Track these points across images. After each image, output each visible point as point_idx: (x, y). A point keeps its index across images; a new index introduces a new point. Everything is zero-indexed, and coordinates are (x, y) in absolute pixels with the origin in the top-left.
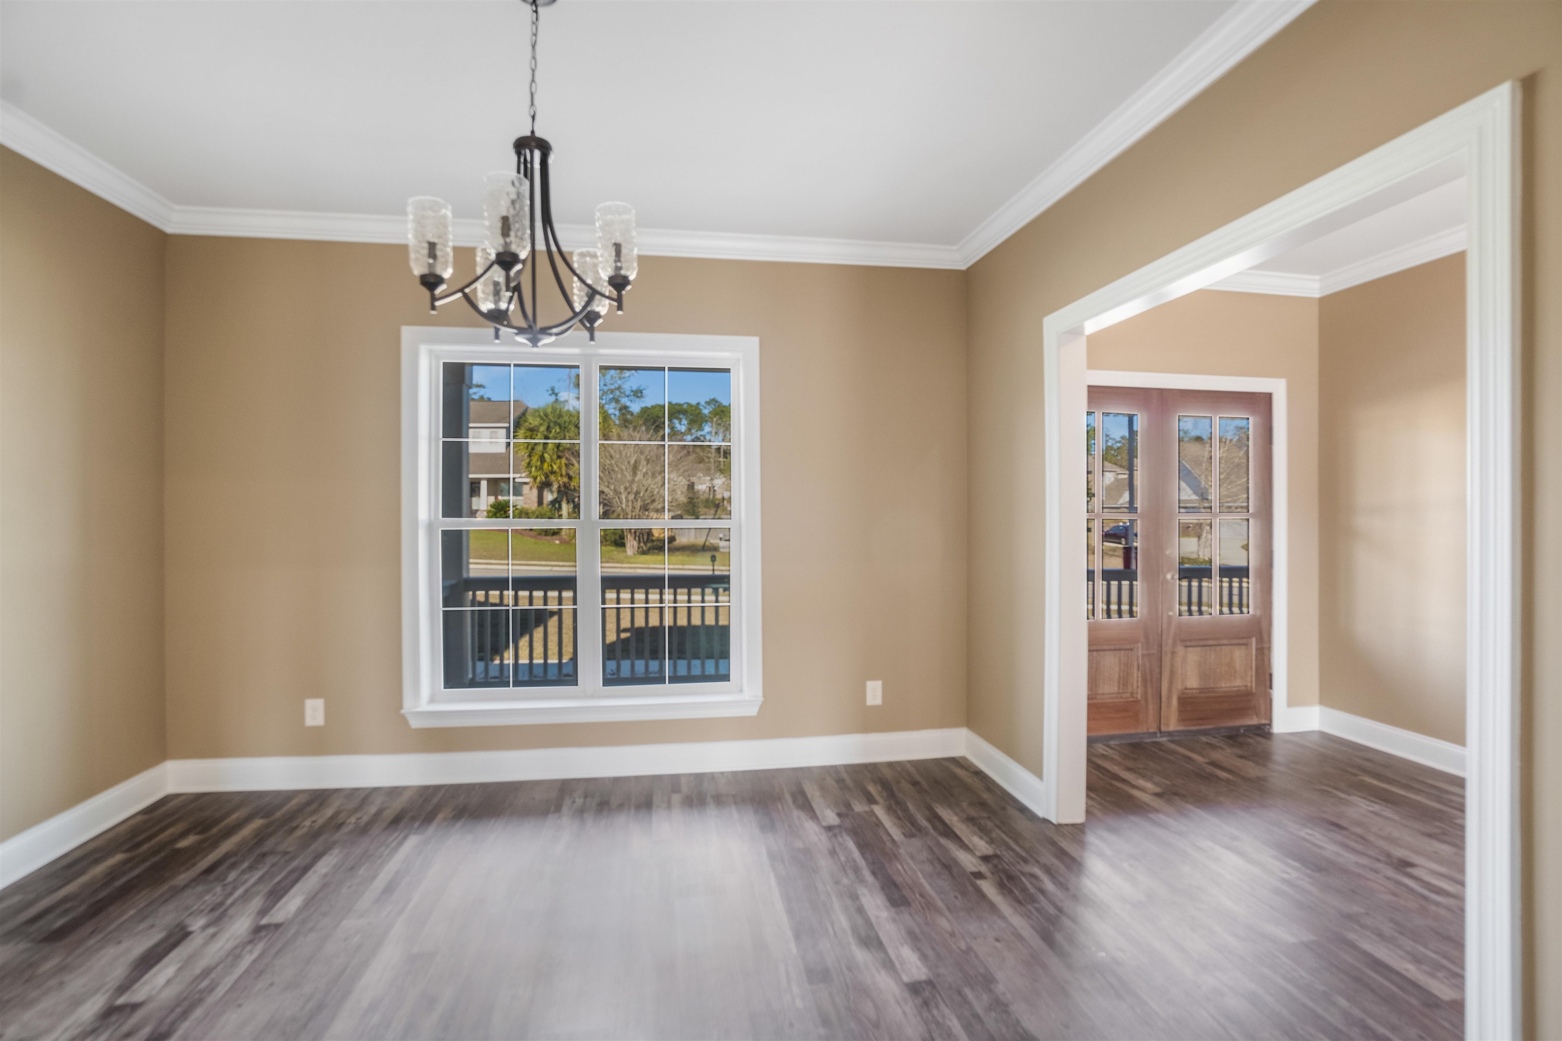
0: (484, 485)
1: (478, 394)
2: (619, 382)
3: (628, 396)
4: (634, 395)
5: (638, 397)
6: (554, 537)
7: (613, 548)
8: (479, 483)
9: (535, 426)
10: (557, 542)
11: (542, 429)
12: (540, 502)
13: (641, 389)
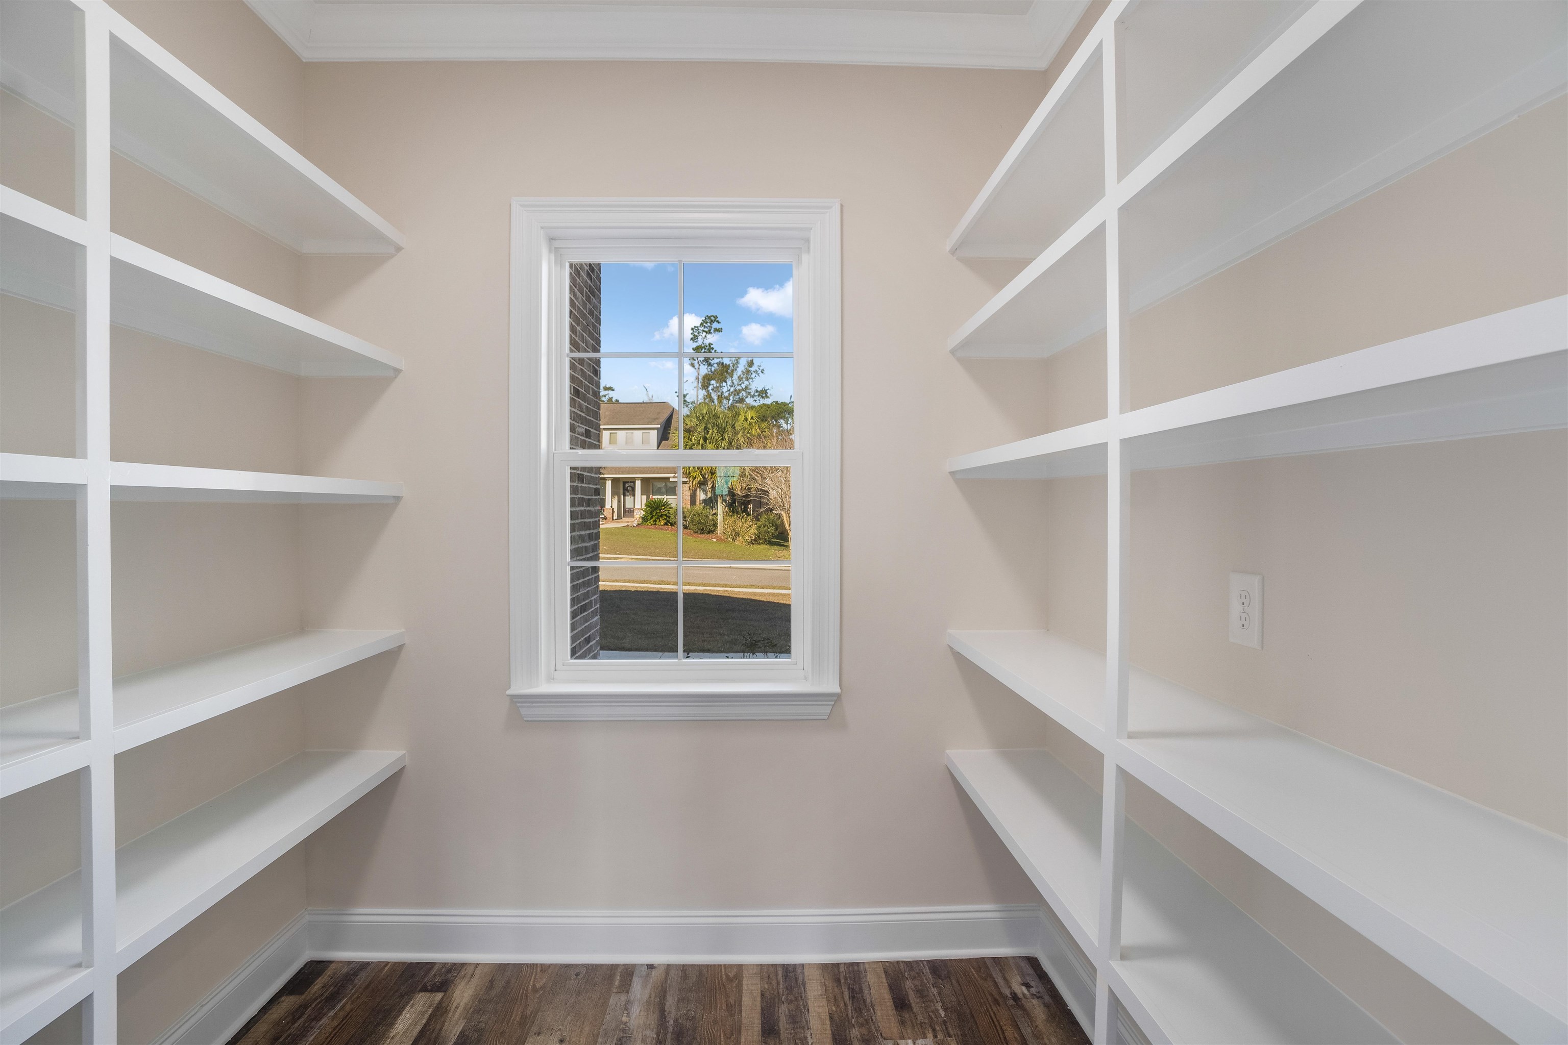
0: (638, 484)
1: (607, 397)
2: (746, 383)
3: (753, 397)
4: (759, 395)
5: (763, 397)
6: (710, 535)
7: (768, 547)
8: (634, 483)
9: (692, 427)
10: (715, 540)
11: (700, 429)
12: (693, 501)
13: (766, 389)
